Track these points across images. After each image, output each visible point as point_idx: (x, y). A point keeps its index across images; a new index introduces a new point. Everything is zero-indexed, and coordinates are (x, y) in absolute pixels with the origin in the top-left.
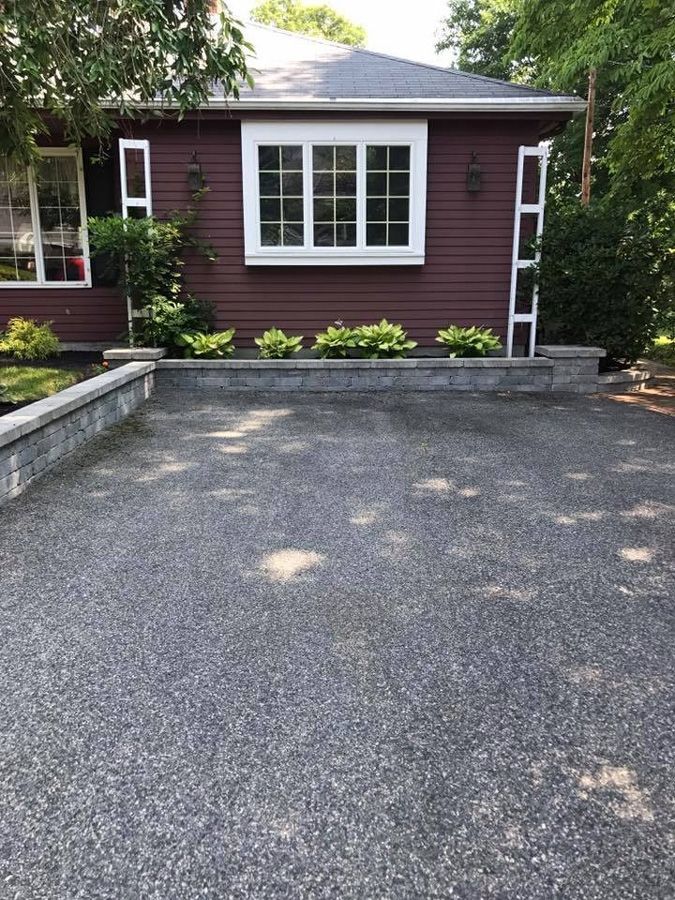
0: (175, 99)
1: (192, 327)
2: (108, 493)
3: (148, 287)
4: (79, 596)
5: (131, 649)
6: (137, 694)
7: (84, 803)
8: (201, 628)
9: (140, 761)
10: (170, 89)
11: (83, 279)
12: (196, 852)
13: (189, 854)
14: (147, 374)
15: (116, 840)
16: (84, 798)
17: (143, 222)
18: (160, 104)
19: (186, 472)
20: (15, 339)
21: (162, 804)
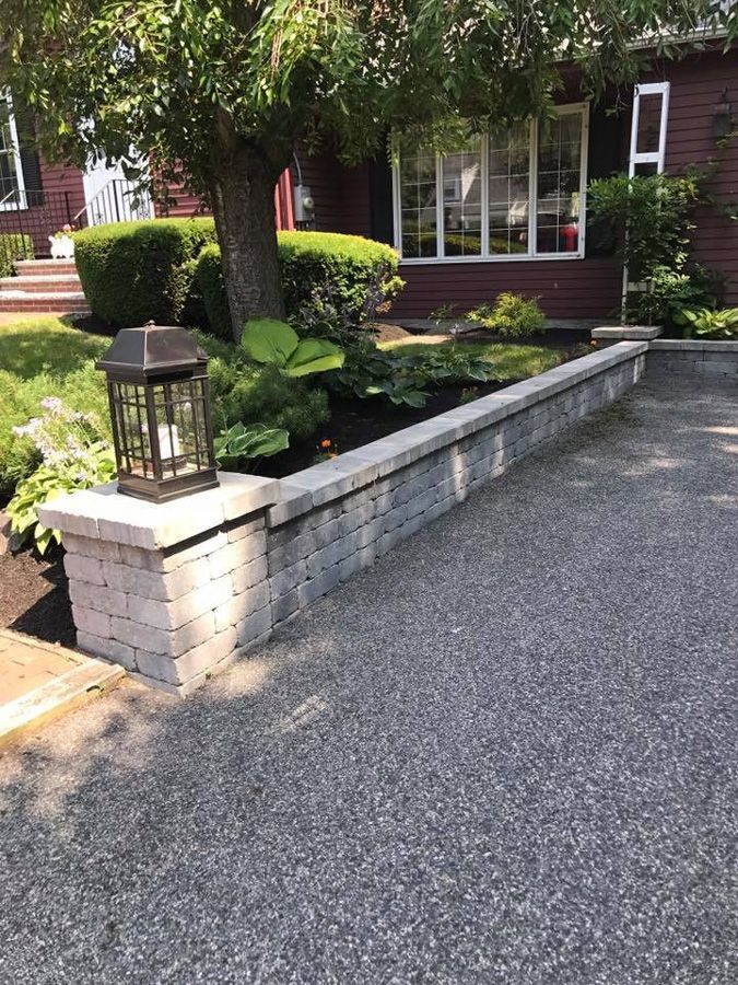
0: (721, 26)
1: (696, 303)
2: (591, 484)
3: (650, 257)
4: (559, 589)
5: (613, 656)
6: (619, 706)
7: (563, 804)
8: (696, 651)
9: (622, 779)
10: (717, 15)
11: (576, 249)
12: (686, 899)
13: (678, 898)
14: (639, 356)
15: (596, 854)
16: (563, 799)
17: (651, 180)
18: (702, 35)
19: (679, 470)
20: (502, 315)
21: (646, 833)
